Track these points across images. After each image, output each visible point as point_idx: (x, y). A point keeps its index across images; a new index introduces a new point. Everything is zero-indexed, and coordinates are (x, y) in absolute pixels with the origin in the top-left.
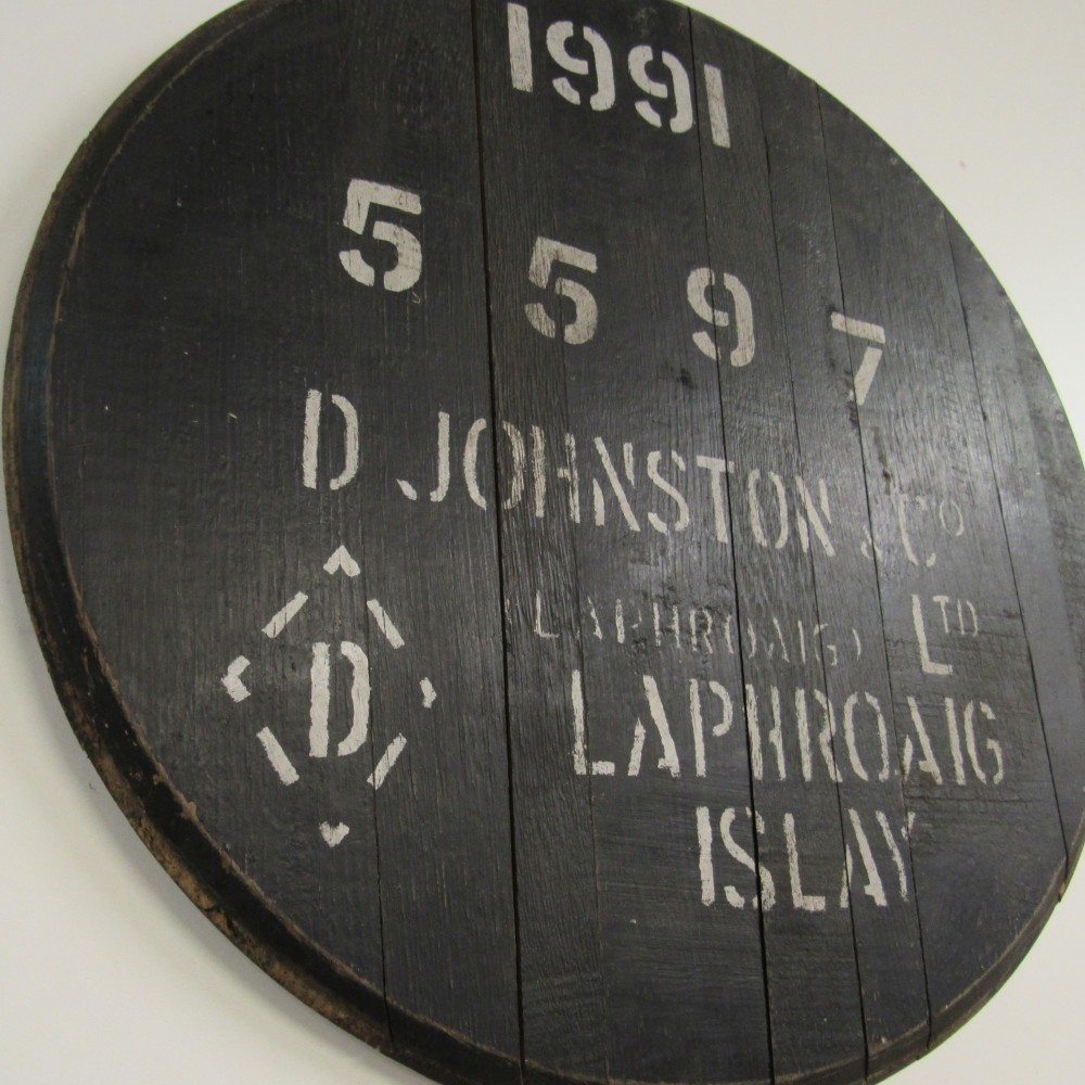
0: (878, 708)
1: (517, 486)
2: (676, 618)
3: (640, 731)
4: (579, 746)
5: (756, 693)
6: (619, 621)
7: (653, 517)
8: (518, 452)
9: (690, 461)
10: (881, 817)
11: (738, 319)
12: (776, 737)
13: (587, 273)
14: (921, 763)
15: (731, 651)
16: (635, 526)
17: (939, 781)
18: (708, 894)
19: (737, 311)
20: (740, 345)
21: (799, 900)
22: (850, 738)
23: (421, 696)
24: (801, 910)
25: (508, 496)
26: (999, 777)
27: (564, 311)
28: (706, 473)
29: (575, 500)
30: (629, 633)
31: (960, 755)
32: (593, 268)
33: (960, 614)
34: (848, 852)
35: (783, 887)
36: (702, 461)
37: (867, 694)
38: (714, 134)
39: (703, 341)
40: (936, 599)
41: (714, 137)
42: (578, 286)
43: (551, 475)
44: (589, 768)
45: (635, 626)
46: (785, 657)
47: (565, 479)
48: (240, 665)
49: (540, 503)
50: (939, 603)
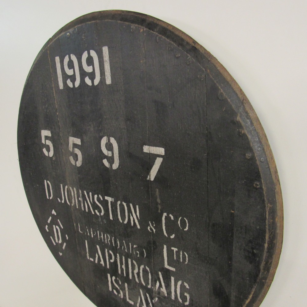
0: (149, 271)
1: (73, 201)
2: (102, 235)
3: (97, 255)
4: (88, 254)
5: (119, 256)
6: (92, 233)
7: (96, 211)
8: (73, 194)
9: (104, 198)
10: (148, 295)
11: (114, 153)
12: (124, 267)
13: (79, 145)
14: (161, 288)
15: (114, 245)
16: (93, 213)
17: (166, 295)
18: (110, 289)
19: (114, 151)
20: (115, 162)
21: (128, 300)
22: (141, 274)
23: (66, 238)
24: (128, 302)
25: (72, 203)
26: (187, 303)
27: (76, 157)
28: (107, 201)
29: (82, 205)
30: (93, 235)
31: (174, 292)
32: (80, 144)
33: (181, 256)
34: (139, 297)
35: (125, 295)
36: (106, 198)
37: (146, 267)
38: (106, 80)
39: (105, 162)
40: (173, 248)
41: (106, 81)
42: (78, 150)
43: (78, 199)
44: (90, 258)
45: (95, 235)
46: (126, 250)
47: (80, 200)
48: (47, 226)
49: (77, 205)
50: (173, 250)
